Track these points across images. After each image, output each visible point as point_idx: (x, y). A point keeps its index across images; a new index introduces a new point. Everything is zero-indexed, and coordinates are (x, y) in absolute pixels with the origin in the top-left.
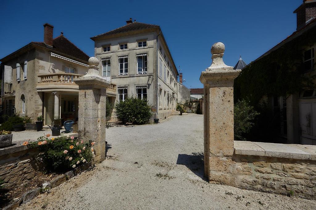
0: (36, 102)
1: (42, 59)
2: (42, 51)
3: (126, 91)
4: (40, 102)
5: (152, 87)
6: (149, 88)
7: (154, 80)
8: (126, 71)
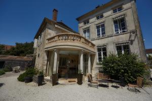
0: (43, 58)
1: (50, 29)
2: (50, 24)
3: (105, 49)
4: (46, 58)
5: (136, 42)
6: (132, 44)
7: (138, 36)
8: (103, 33)
